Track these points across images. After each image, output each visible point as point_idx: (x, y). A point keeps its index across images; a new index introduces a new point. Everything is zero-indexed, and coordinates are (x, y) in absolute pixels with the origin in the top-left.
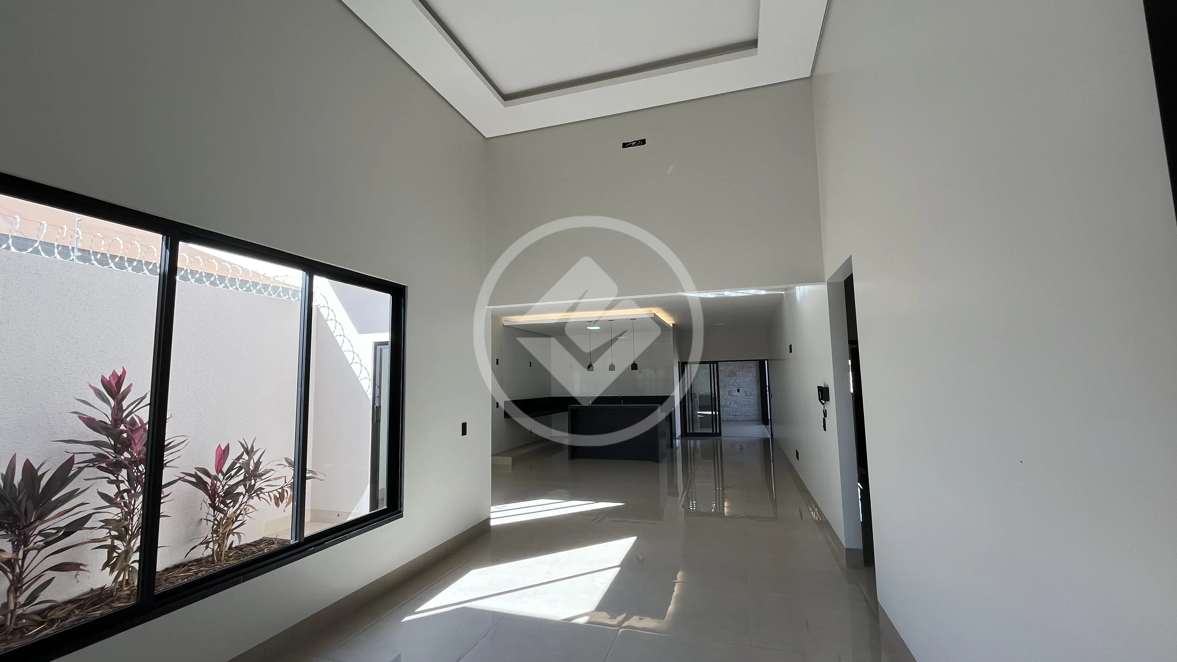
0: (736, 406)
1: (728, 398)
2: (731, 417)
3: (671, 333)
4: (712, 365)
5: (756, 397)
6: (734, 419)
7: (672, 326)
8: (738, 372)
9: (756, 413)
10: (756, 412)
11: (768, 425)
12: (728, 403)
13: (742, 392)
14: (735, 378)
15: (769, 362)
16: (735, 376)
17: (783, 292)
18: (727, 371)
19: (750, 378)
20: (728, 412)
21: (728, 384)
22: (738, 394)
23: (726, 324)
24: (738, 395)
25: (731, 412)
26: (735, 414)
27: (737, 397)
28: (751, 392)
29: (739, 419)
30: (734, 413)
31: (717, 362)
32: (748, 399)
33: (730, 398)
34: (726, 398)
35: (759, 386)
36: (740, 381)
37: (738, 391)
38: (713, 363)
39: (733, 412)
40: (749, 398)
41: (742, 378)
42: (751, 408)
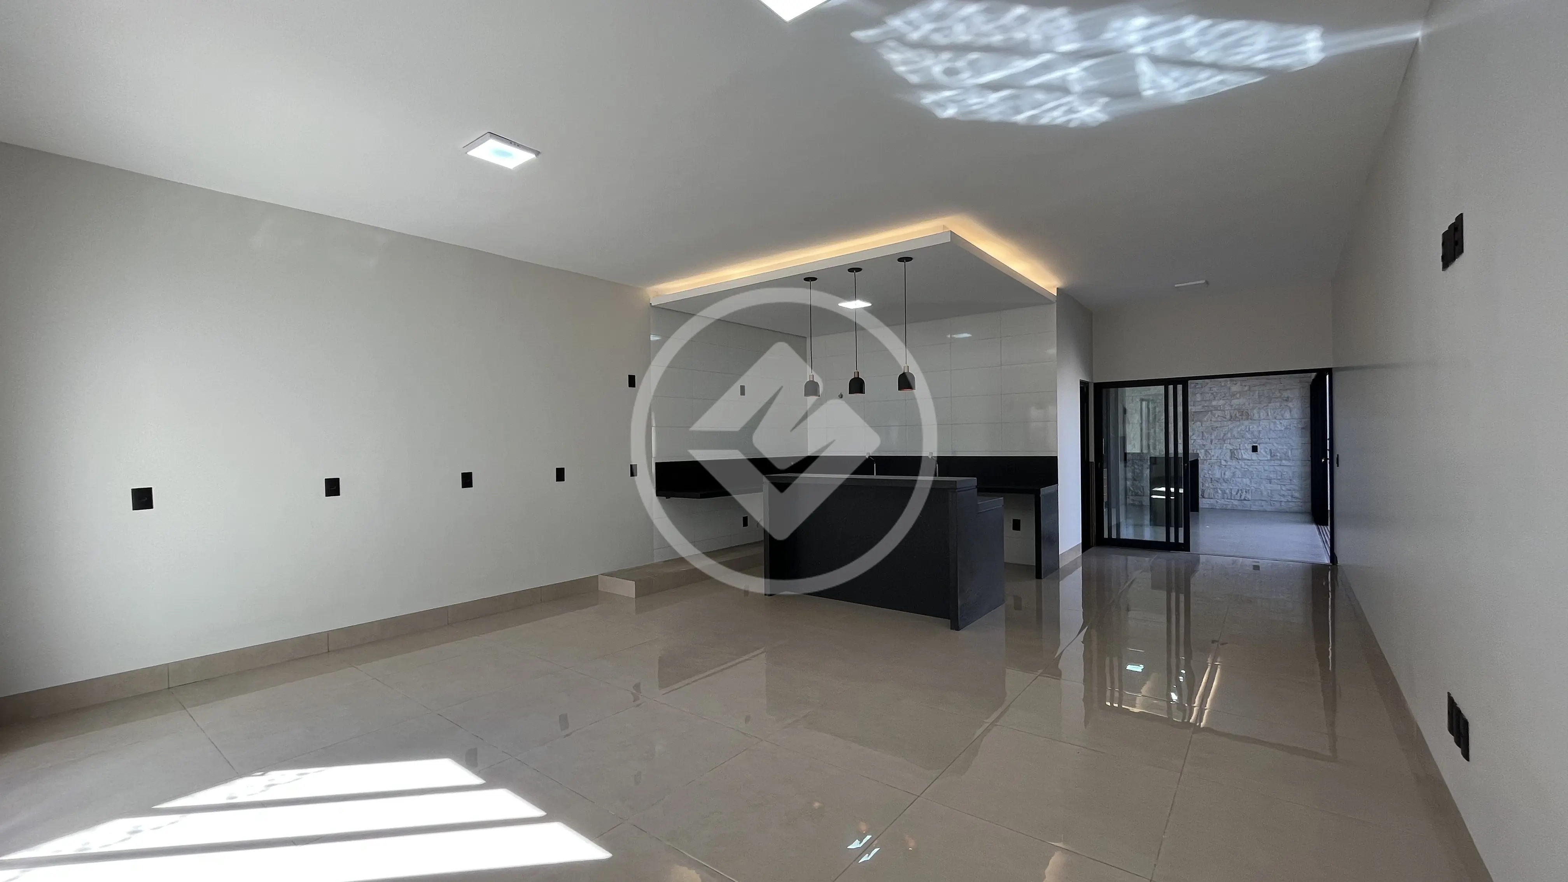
0: (1246, 481)
1: (1229, 463)
2: (1236, 503)
3: (1053, 312)
4: (1171, 387)
5: (1299, 463)
6: (1240, 508)
7: (1056, 295)
8: (1255, 411)
9: (1297, 498)
10: (1297, 495)
11: (1328, 525)
12: (1228, 474)
13: (1262, 451)
14: (1246, 423)
15: (1336, 376)
16: (1247, 419)
17: (1417, 34)
18: (1227, 407)
19: (1285, 422)
20: (1227, 491)
21: (1229, 435)
22: (1254, 456)
23: (1207, 282)
24: (1254, 458)
25: (1233, 493)
26: (1243, 497)
27: (1249, 463)
28: (1286, 453)
29: (1254, 508)
30: (1241, 496)
31: (1184, 381)
32: (1278, 468)
33: (1234, 463)
34: (1223, 463)
35: (1308, 439)
36: (1260, 429)
37: (1255, 449)
38: (1175, 382)
39: (1240, 492)
40: (1280, 465)
41: (1264, 423)
42: (1284, 485)
